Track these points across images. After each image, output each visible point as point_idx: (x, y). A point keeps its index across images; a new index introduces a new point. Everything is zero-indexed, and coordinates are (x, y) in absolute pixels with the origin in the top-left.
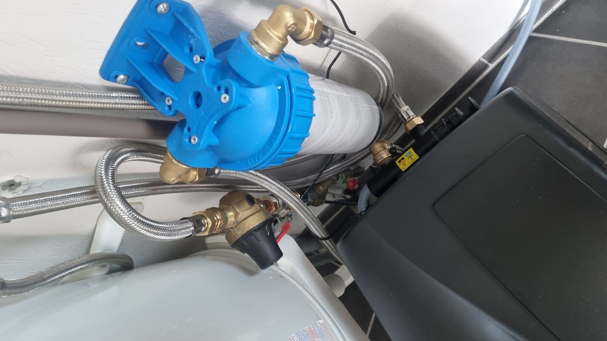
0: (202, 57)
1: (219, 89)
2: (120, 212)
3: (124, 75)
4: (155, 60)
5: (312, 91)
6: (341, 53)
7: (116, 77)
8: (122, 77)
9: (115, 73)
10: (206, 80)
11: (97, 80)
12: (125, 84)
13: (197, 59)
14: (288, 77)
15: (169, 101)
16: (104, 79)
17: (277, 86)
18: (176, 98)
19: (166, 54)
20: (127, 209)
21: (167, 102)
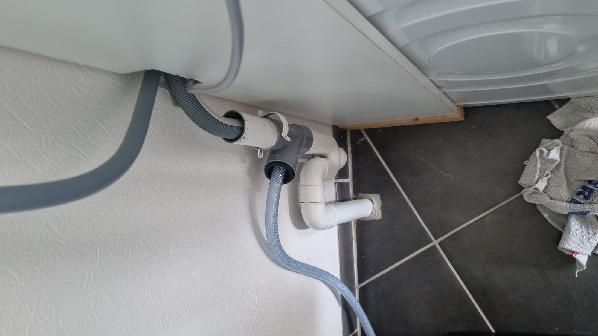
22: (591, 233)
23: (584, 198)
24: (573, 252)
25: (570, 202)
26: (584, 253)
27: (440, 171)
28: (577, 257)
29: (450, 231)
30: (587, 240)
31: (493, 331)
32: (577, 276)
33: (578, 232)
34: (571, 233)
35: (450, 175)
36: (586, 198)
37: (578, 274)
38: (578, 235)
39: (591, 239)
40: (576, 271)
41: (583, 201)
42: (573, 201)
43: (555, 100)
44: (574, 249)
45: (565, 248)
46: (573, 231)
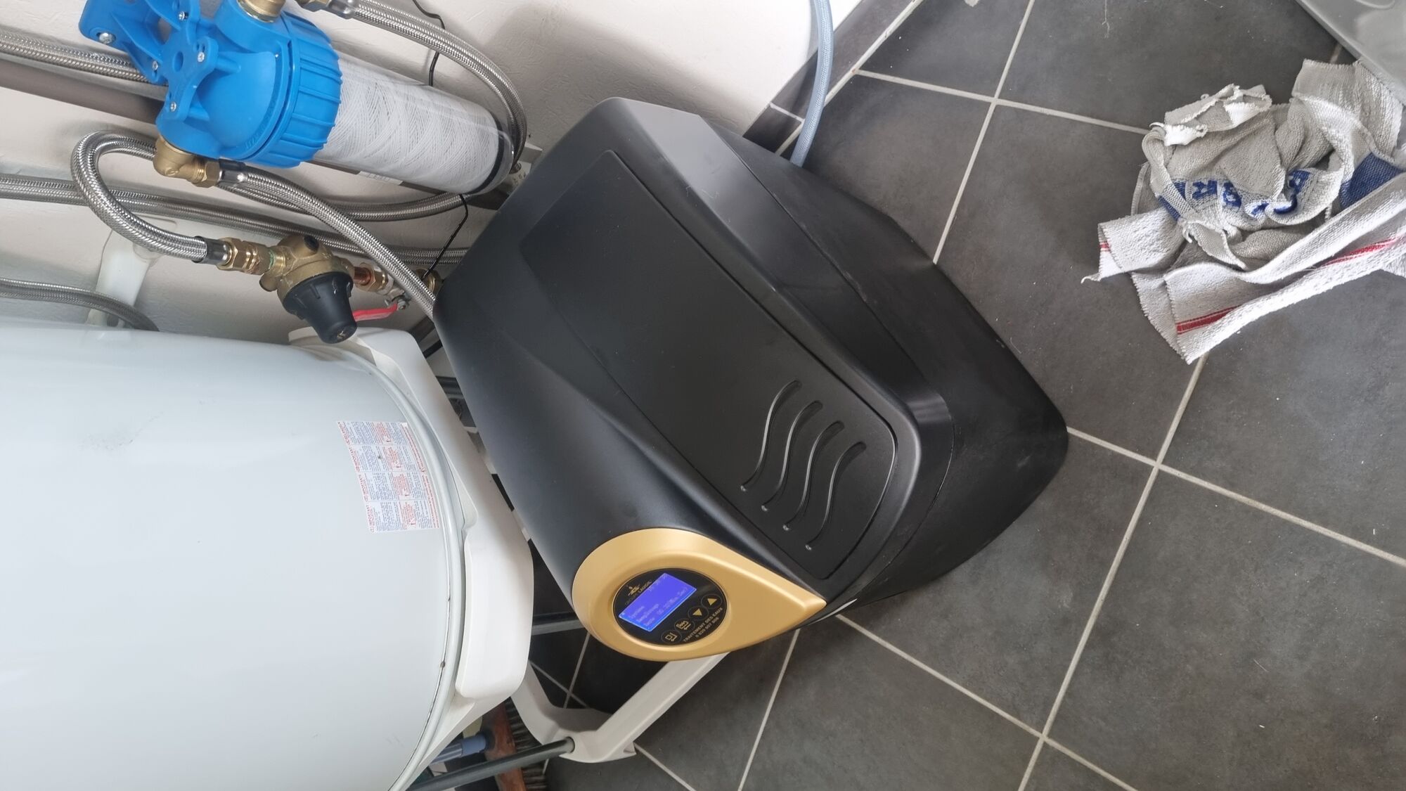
0: (187, 14)
1: (198, 47)
2: (106, 208)
3: (109, 33)
4: (146, 20)
5: (339, 74)
6: (438, 54)
7: (99, 34)
8: (106, 35)
9: (98, 29)
10: (188, 39)
11: (78, 38)
12: (110, 45)
13: (182, 16)
14: (289, 45)
15: (155, 65)
16: (84, 35)
17: (275, 54)
18: (161, 62)
19: (158, 18)
20: (115, 205)
21: (153, 67)
22: (1154, 246)
23: (1195, 193)
24: (1107, 246)
25: (1177, 185)
26: (1116, 258)
27: (1106, 11)
28: (1104, 255)
29: (1026, 103)
30: (1139, 248)
31: (935, 260)
32: (1083, 281)
33: (1142, 232)
34: (1134, 223)
35: (1109, 27)
36: (1197, 195)
37: (1086, 280)
38: (1137, 233)
39: (1144, 251)
40: (1088, 275)
41: (1189, 196)
42: (1180, 187)
43: (1343, 48)
44: (1110, 242)
45: (1104, 230)
46: (1138, 223)
